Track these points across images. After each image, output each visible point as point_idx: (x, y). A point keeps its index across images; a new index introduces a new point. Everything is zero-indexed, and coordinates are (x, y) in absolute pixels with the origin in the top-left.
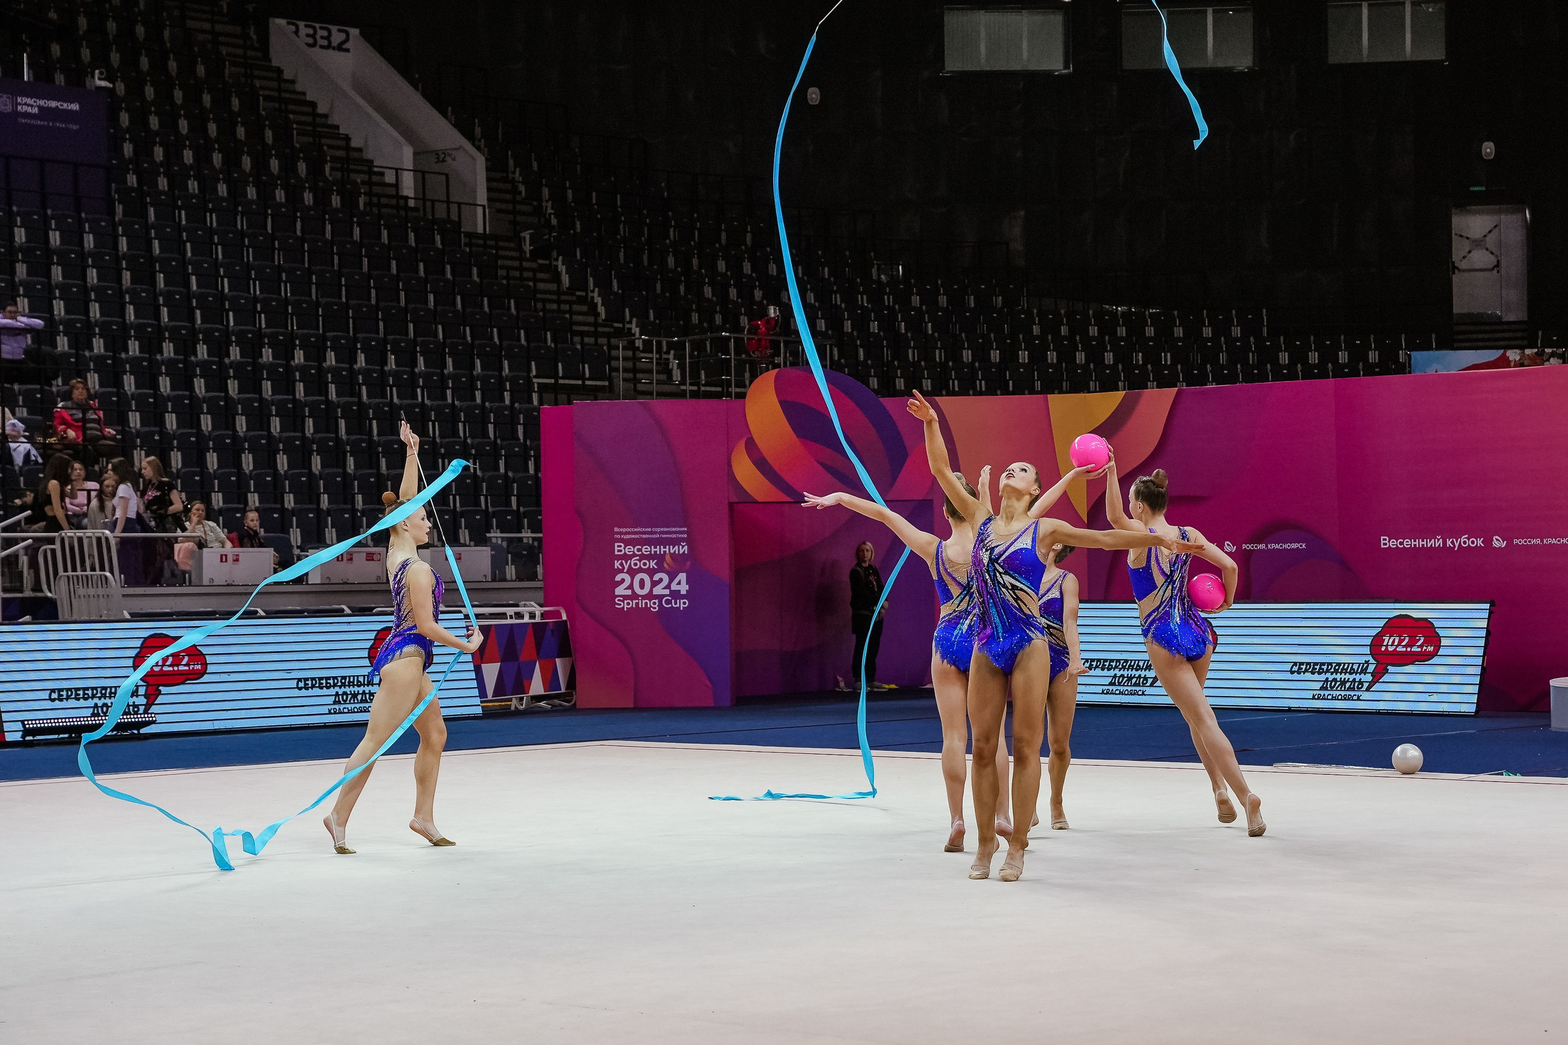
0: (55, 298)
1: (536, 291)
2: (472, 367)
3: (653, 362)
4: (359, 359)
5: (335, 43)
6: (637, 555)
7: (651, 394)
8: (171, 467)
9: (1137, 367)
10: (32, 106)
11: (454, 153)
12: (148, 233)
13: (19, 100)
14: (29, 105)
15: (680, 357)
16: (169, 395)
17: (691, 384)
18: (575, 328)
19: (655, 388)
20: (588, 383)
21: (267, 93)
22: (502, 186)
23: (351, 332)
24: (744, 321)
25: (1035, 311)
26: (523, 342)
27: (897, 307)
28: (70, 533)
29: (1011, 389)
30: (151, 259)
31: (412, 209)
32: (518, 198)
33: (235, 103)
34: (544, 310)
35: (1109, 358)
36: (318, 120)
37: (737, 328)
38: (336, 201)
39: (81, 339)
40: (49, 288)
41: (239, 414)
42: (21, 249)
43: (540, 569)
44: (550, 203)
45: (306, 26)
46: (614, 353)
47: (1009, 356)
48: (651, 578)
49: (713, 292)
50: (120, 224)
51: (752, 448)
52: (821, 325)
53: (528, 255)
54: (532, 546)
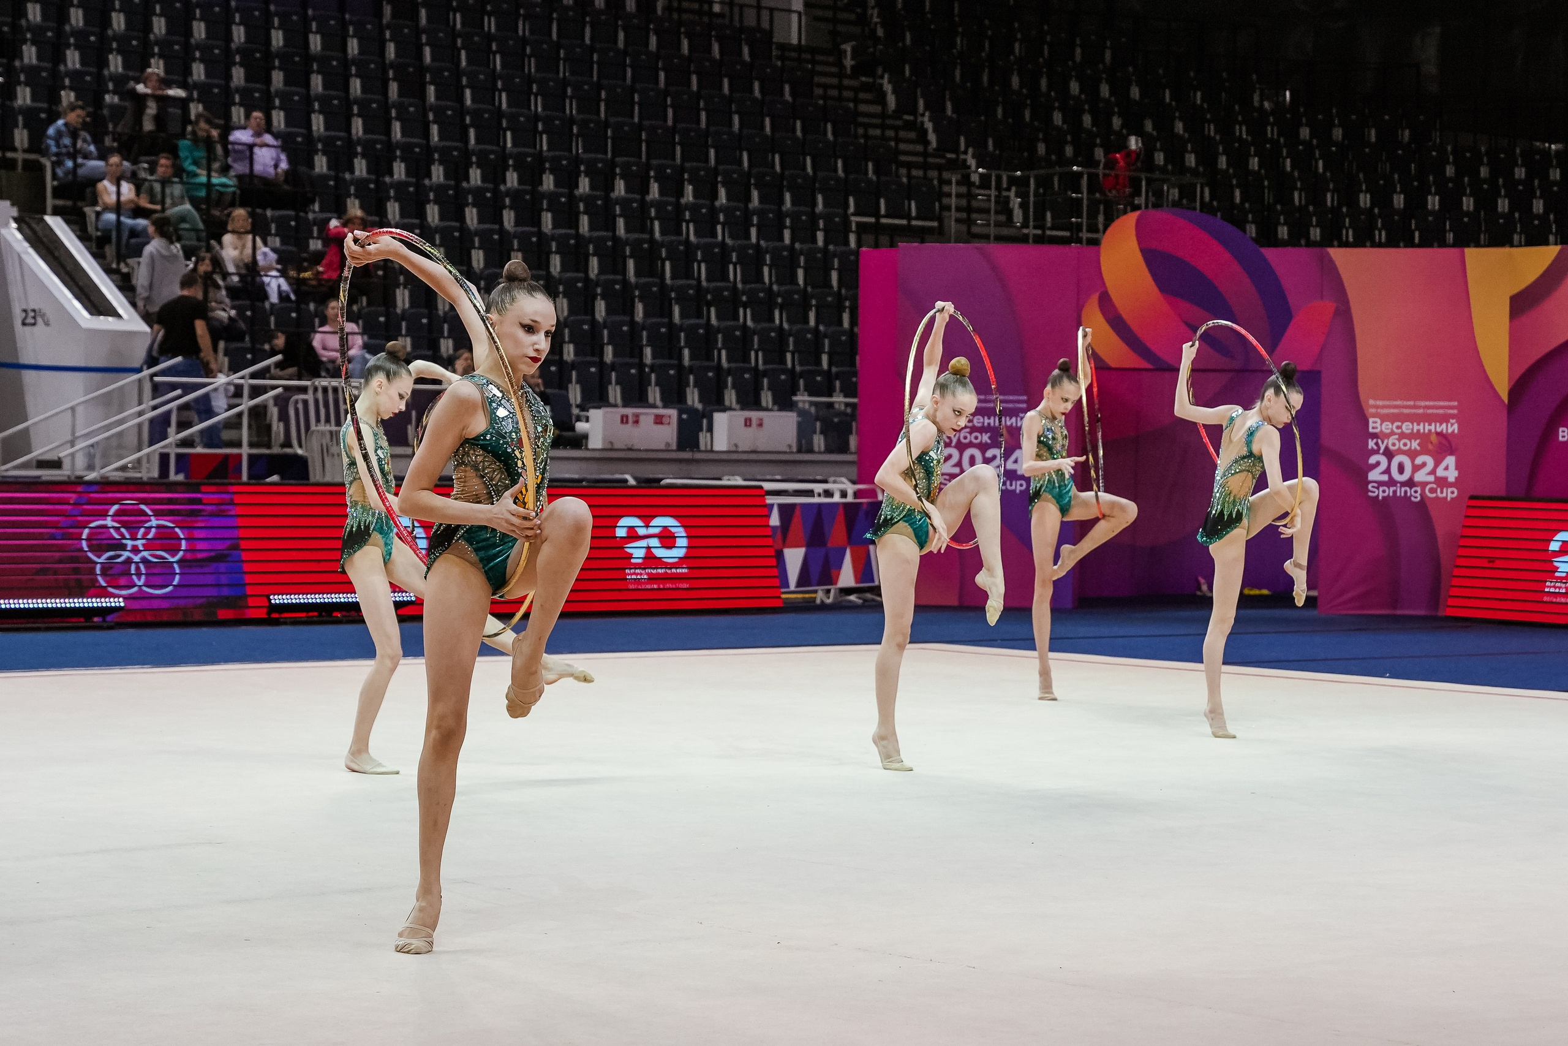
0: (314, 112)
1: (857, 114)
2: (782, 201)
3: (989, 200)
4: (651, 190)
7: (986, 237)
8: (437, 309)
12: (419, 38)
15: (1023, 195)
16: (437, 227)
17: (1035, 227)
18: (902, 158)
19: (992, 231)
20: (914, 223)
23: (644, 157)
24: (1099, 153)
25: (1449, 148)
26: (840, 172)
27: (1282, 140)
29: (1417, 240)
30: (422, 69)
31: (717, 15)
32: (839, 3)
34: (865, 136)
35: (1538, 206)
37: (1090, 162)
38: (630, 4)
39: (341, 161)
40: (308, 100)
41: (514, 250)
42: (278, 54)
43: (853, 441)
44: (876, 12)
46: (946, 189)
47: (1416, 202)
48: (982, 454)
49: (1063, 118)
50: (388, 27)
51: (1106, 304)
52: (1191, 160)
53: (849, 71)
54: (845, 414)
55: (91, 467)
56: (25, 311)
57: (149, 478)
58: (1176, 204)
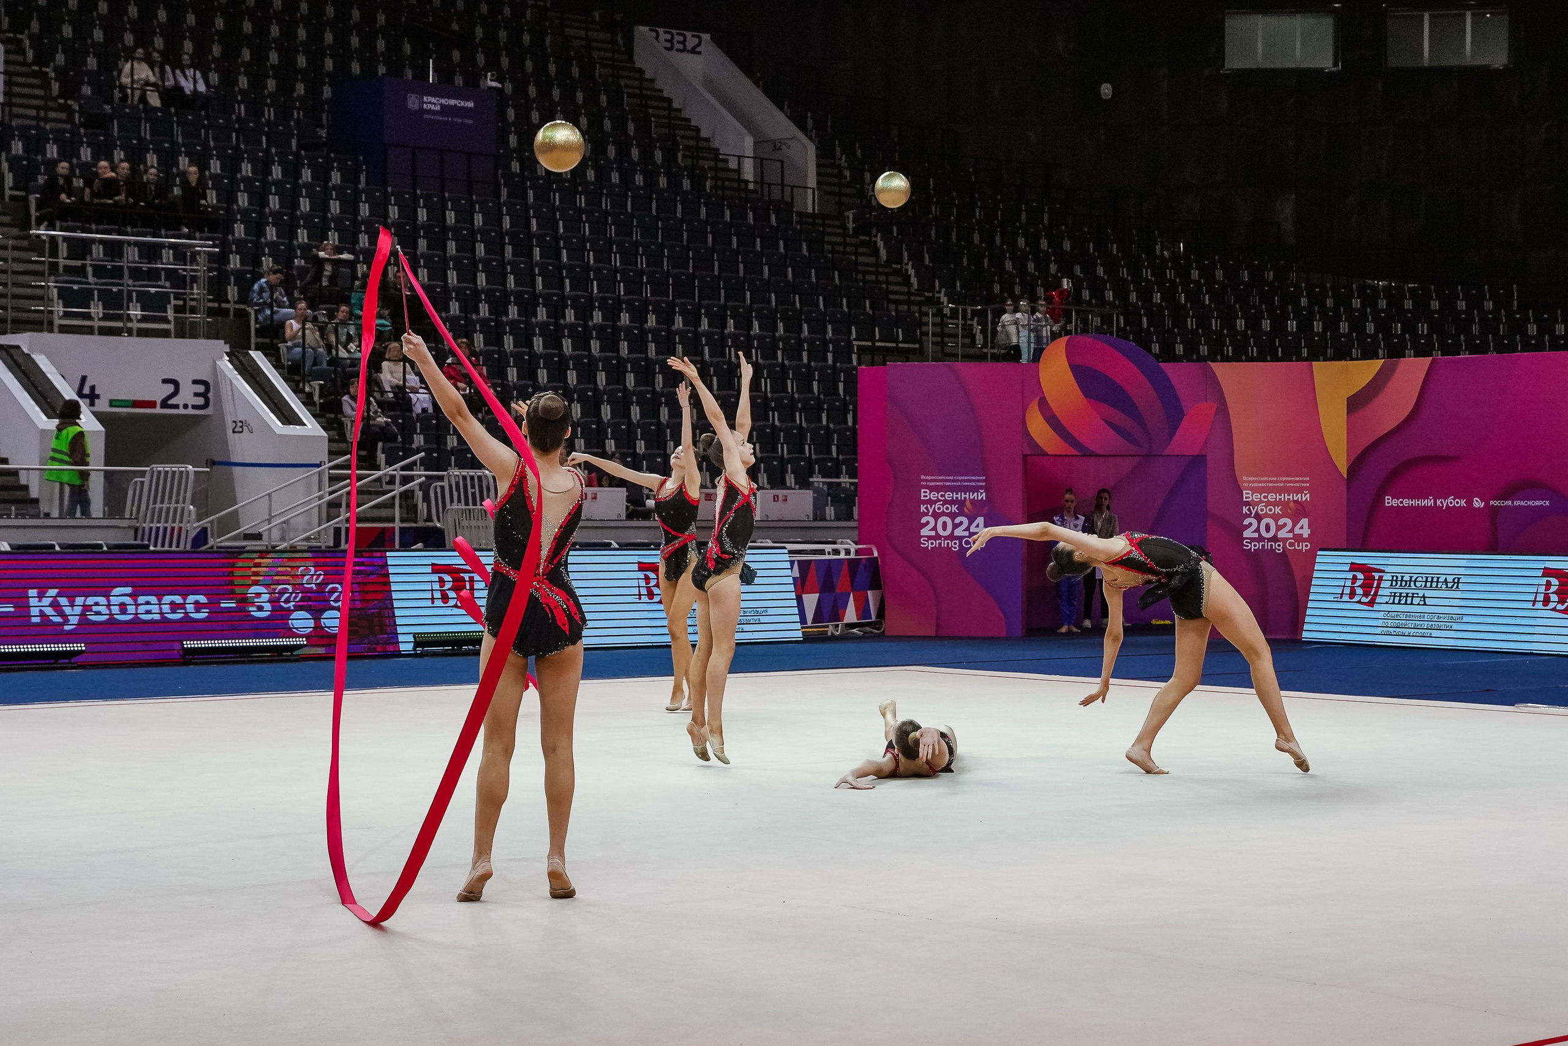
0: (450, 269)
1: (856, 264)
2: (801, 331)
3: (958, 328)
4: (702, 324)
5: (689, 48)
6: (940, 501)
7: (955, 356)
9: (1397, 336)
10: (435, 104)
11: (789, 143)
12: (528, 212)
13: (425, 99)
14: (433, 103)
15: (983, 324)
16: (541, 354)
18: (892, 297)
19: (960, 351)
20: (900, 345)
21: (630, 91)
22: (829, 170)
23: (696, 299)
24: (1040, 291)
25: (1303, 285)
26: (845, 309)
27: (1178, 280)
28: (457, 472)
29: (1280, 356)
30: (530, 235)
31: (750, 191)
32: (843, 181)
33: (603, 98)
34: (864, 280)
35: (1370, 328)
36: (673, 114)
38: (686, 184)
39: (469, 305)
40: (445, 260)
41: (599, 370)
42: (423, 227)
43: (856, 510)
45: (665, 32)
46: (924, 319)
47: (1279, 327)
48: (953, 521)
49: (1013, 266)
50: (505, 204)
51: (1043, 404)
52: (1109, 295)
53: (851, 232)
54: (849, 490)
55: (283, 539)
56: (235, 422)
57: (326, 547)
58: (1099, 330)
